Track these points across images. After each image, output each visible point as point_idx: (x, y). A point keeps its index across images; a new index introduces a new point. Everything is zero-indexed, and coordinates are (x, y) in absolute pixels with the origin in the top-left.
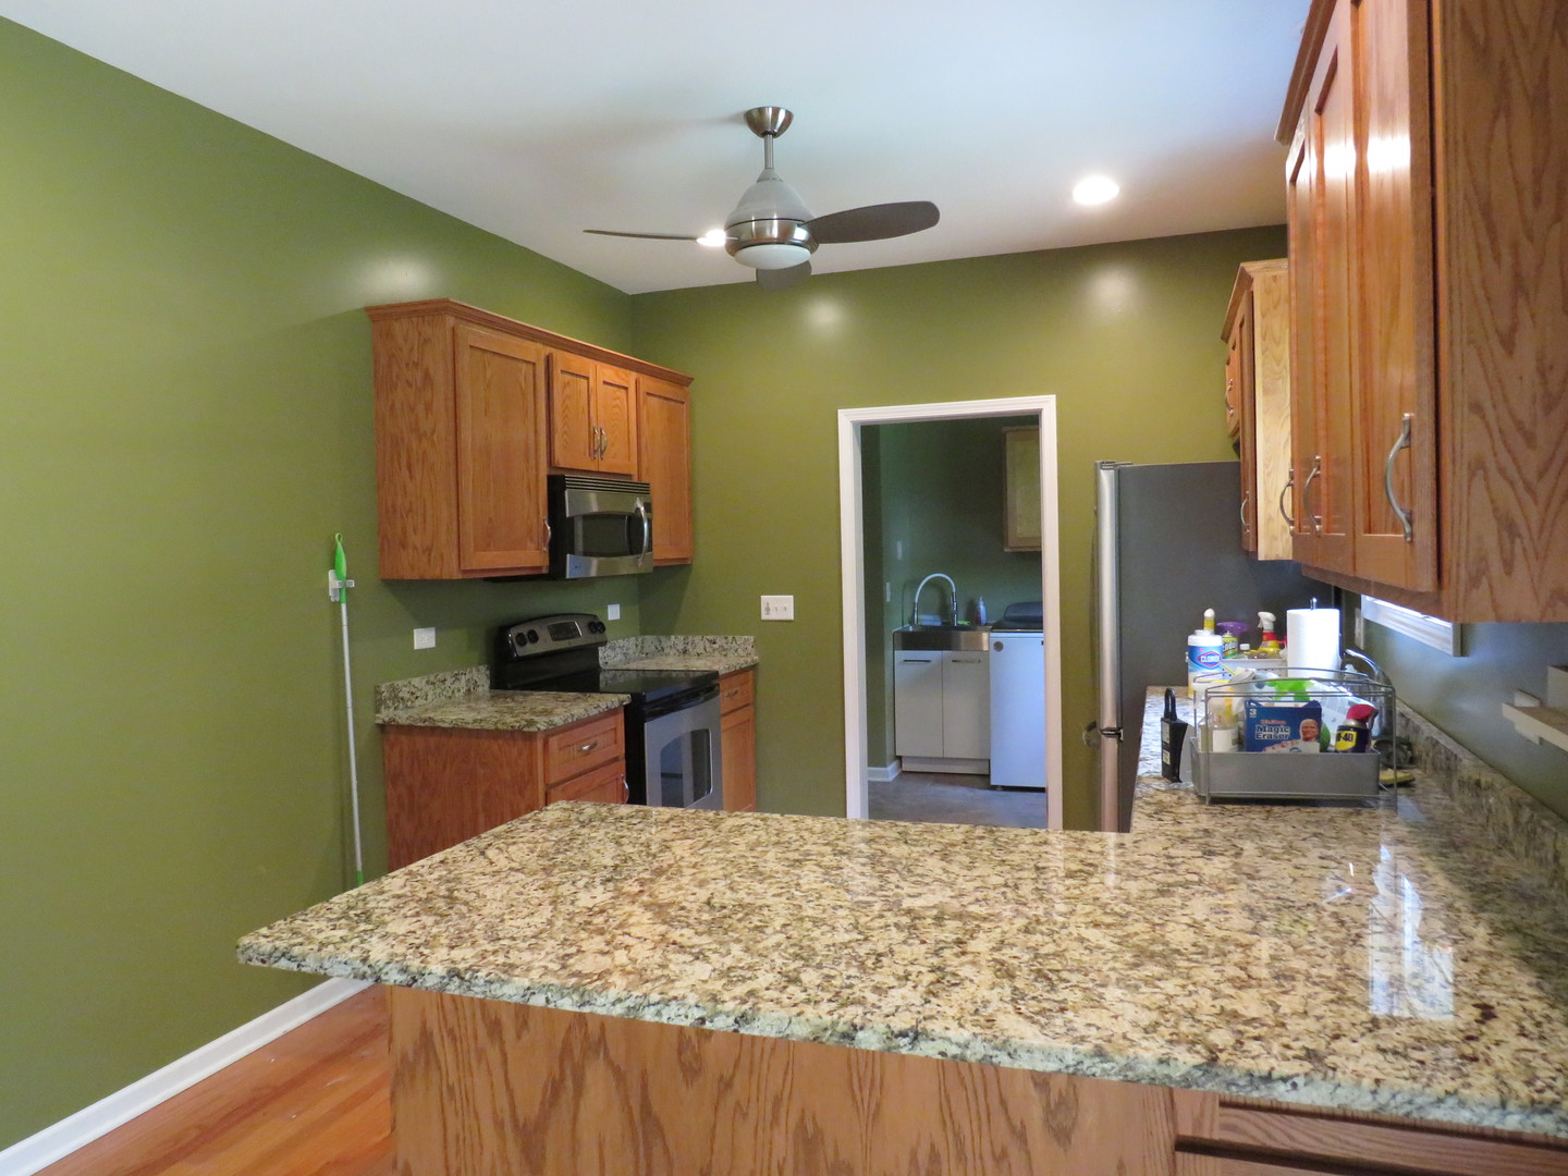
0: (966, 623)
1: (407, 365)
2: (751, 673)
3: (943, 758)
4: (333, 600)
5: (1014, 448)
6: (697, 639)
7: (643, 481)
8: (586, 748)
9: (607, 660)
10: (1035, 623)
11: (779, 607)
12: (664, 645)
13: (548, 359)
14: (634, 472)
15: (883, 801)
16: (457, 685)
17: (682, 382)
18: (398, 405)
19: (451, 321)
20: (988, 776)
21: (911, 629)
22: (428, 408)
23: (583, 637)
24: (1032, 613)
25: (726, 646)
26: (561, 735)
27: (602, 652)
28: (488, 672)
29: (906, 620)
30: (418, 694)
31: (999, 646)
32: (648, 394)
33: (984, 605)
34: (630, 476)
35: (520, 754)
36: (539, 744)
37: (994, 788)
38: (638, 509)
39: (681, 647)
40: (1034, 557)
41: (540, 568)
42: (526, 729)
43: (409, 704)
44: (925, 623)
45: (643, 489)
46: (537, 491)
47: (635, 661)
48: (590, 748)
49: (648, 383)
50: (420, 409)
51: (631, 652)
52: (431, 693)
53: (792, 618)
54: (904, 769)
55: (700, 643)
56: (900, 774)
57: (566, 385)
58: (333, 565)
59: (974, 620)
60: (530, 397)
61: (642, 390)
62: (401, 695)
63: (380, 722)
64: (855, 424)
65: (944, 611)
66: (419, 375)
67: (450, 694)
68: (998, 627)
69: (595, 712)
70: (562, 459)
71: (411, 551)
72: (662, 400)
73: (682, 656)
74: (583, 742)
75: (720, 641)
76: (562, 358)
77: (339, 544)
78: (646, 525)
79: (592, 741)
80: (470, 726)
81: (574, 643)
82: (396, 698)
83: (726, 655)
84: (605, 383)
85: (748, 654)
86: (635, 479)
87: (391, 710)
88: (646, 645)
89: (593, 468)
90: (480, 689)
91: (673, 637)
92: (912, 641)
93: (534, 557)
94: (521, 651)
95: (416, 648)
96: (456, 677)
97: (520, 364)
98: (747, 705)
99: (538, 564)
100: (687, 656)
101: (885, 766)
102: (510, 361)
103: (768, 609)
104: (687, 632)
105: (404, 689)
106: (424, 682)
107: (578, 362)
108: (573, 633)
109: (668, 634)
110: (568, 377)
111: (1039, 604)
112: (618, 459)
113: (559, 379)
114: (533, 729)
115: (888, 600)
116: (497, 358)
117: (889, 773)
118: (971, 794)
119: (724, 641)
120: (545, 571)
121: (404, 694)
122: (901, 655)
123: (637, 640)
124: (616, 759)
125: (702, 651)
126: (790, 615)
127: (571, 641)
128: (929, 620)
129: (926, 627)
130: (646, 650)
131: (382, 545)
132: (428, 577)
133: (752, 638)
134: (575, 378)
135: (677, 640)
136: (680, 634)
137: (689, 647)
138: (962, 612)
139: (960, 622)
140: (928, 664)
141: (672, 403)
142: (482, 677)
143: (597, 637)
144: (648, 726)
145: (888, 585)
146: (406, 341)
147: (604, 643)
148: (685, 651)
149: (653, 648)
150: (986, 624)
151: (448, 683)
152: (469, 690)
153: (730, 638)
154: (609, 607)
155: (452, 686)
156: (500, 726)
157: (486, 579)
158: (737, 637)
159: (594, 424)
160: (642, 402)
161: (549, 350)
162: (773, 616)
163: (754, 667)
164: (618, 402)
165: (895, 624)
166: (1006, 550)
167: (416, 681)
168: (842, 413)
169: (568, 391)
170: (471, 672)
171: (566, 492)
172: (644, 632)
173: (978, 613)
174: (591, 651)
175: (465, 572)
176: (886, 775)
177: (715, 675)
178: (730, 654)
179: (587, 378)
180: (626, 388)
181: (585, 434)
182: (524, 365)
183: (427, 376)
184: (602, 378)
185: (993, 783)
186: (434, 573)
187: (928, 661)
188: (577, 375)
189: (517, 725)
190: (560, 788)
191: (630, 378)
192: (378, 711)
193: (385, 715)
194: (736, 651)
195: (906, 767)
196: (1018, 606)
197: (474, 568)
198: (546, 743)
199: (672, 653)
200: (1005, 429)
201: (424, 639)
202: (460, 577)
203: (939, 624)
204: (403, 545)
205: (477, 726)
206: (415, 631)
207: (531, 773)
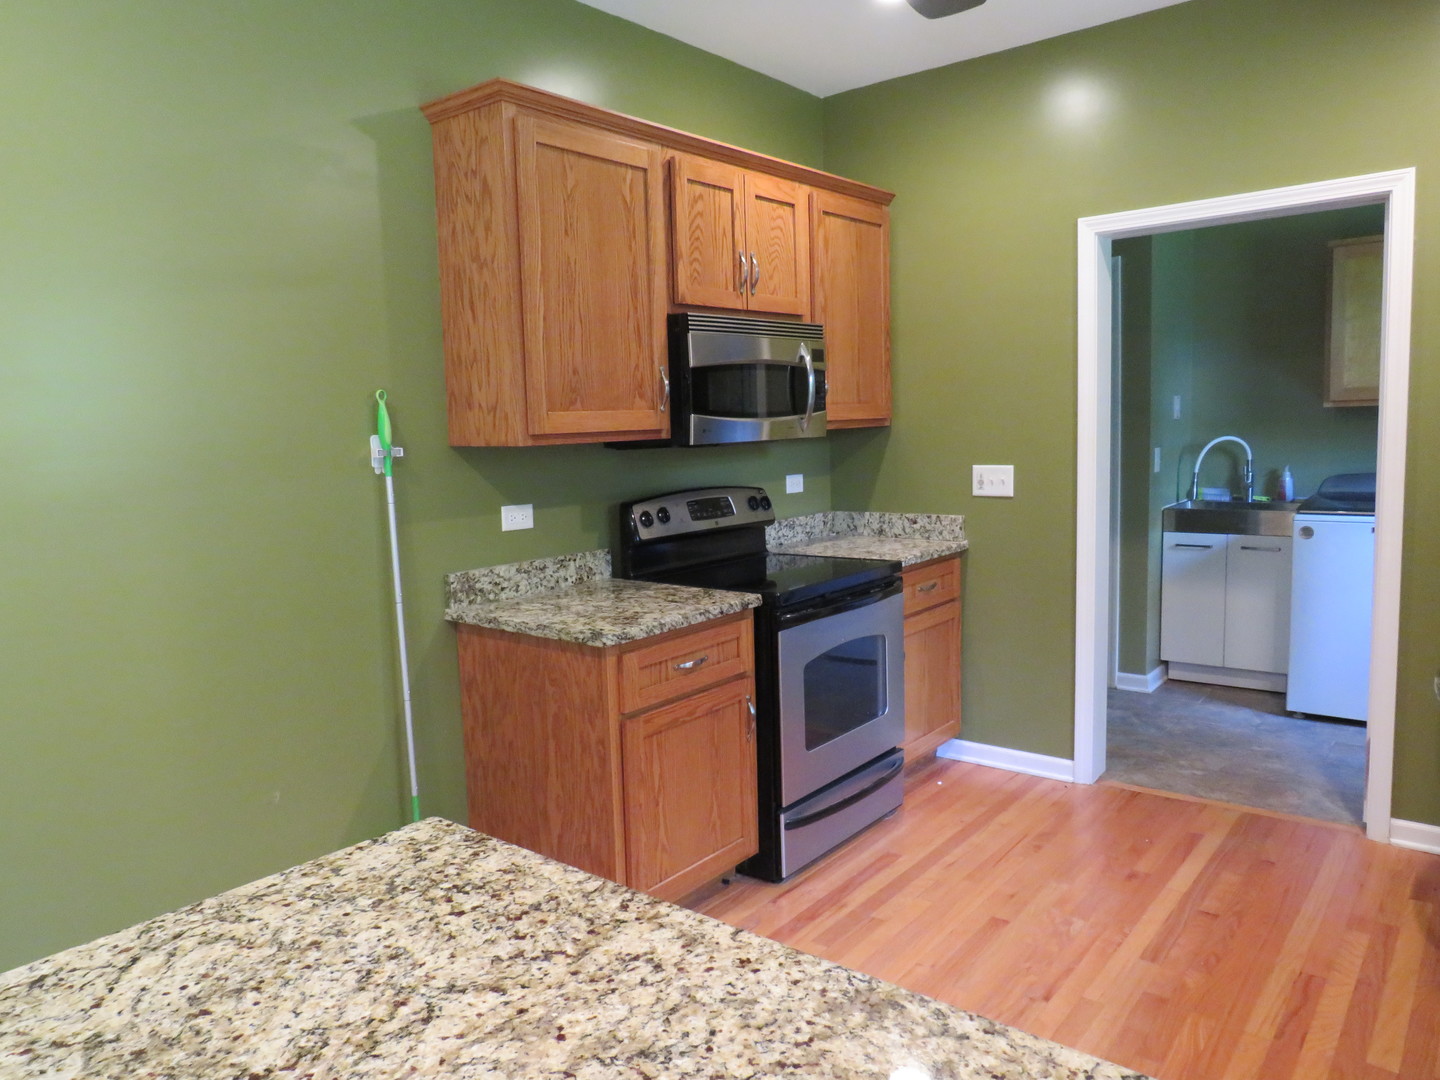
0: (1264, 499)
1: (466, 175)
2: (957, 562)
3: (1223, 668)
4: (377, 472)
5: (1345, 266)
6: (895, 517)
7: (817, 323)
8: (689, 665)
9: (782, 540)
10: (1363, 502)
11: (995, 480)
12: (856, 522)
13: (669, 167)
14: (804, 309)
15: (1135, 720)
16: (562, 573)
17: (882, 199)
18: (459, 227)
19: (508, 110)
20: (1281, 695)
21: (1189, 505)
22: (488, 228)
23: (740, 514)
24: (1361, 489)
25: (928, 527)
26: (644, 651)
27: (771, 533)
28: (609, 557)
29: (1183, 493)
30: (505, 585)
31: (1307, 532)
32: (826, 213)
33: (1292, 476)
34: (799, 317)
35: (589, 674)
36: (610, 661)
37: (1291, 714)
38: (802, 358)
39: (876, 526)
40: (1364, 415)
41: (659, 431)
42: (590, 643)
43: (492, 597)
44: (1209, 498)
45: (814, 332)
46: (651, 335)
47: (822, 540)
48: (695, 665)
49: (825, 199)
50: (480, 232)
51: (817, 531)
52: (523, 586)
53: (1012, 495)
54: (1171, 677)
55: (898, 522)
56: (1165, 683)
57: (696, 200)
58: (375, 431)
59: (1277, 499)
60: (639, 213)
61: (818, 205)
62: (478, 586)
63: (449, 618)
64: (1101, 236)
65: (1236, 483)
66: (477, 186)
67: (552, 584)
68: (1307, 506)
69: (701, 619)
70: (688, 292)
71: (476, 410)
72: (848, 222)
73: (876, 538)
74: (685, 657)
75: (922, 521)
76: (689, 165)
77: (382, 404)
78: (811, 379)
79: (701, 655)
80: (533, 633)
81: (724, 522)
82: (471, 589)
83: (928, 538)
84: (757, 197)
85: (955, 538)
86: (807, 320)
87: (465, 604)
88: (837, 523)
89: (739, 306)
90: (598, 577)
91: (867, 514)
92: (1187, 521)
93: (648, 417)
94: (645, 534)
95: (503, 530)
96: (562, 564)
97: (622, 170)
98: (952, 600)
99: (658, 427)
100: (882, 537)
101: (1143, 672)
102: (604, 166)
103: (981, 483)
104: (884, 509)
105: (482, 579)
106: (513, 570)
107: (714, 170)
108: (723, 509)
109: (862, 509)
110: (699, 189)
111: (1371, 477)
112: (779, 292)
113: (684, 193)
114: (598, 644)
115: (1157, 468)
116: (585, 161)
117: (1150, 682)
118: (1257, 721)
119: (926, 520)
120: (665, 435)
121: (484, 584)
122: (1172, 538)
123: (825, 516)
124: (741, 676)
125: (900, 532)
126: (1008, 490)
127: (719, 520)
128: (1214, 494)
129: (1208, 503)
130: (837, 529)
131: (450, 404)
132: (494, 443)
133: (960, 518)
134: (711, 190)
135: (872, 518)
136: (876, 510)
137: (885, 526)
138: (1260, 484)
139: (1256, 498)
140: (1208, 551)
141: (864, 226)
142: (600, 565)
143: (759, 515)
144: (782, 637)
145: (1157, 451)
146: (463, 144)
147: (771, 522)
148: (881, 532)
149: (845, 526)
150: (1293, 501)
151: (549, 572)
152: (581, 579)
153: (934, 517)
154: (788, 477)
155: (557, 574)
156: (563, 637)
157: (609, 445)
158: (942, 517)
159: (740, 249)
160: (816, 223)
161: (670, 153)
162: (988, 490)
163: (962, 554)
164: (779, 222)
165: (1167, 496)
166: (1326, 405)
167: (502, 570)
168: (1082, 222)
169: (699, 206)
170: (584, 556)
171: (690, 335)
172: (835, 507)
173: (1283, 487)
174: (757, 531)
175: (535, 437)
176: (1144, 683)
177: (896, 566)
178: (934, 537)
179: (731, 191)
180: (793, 206)
181: (727, 262)
182: (630, 171)
183: (486, 189)
184: (752, 191)
185: (1290, 707)
186: (499, 439)
187: (1208, 547)
188: (714, 187)
189: (581, 636)
190: (643, 717)
191: (800, 193)
192: (448, 606)
193: (453, 612)
194: (941, 533)
195: (1174, 674)
196: (1341, 478)
197: (547, 432)
198: (620, 661)
199: (865, 533)
200: (1331, 243)
201: (516, 518)
202: (530, 443)
203: (1226, 499)
204: (470, 406)
205: (539, 633)
206: (503, 508)
207: (600, 698)
